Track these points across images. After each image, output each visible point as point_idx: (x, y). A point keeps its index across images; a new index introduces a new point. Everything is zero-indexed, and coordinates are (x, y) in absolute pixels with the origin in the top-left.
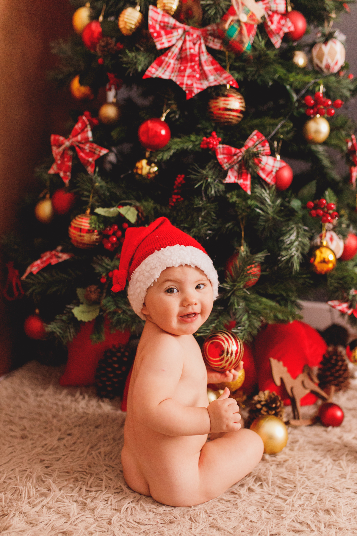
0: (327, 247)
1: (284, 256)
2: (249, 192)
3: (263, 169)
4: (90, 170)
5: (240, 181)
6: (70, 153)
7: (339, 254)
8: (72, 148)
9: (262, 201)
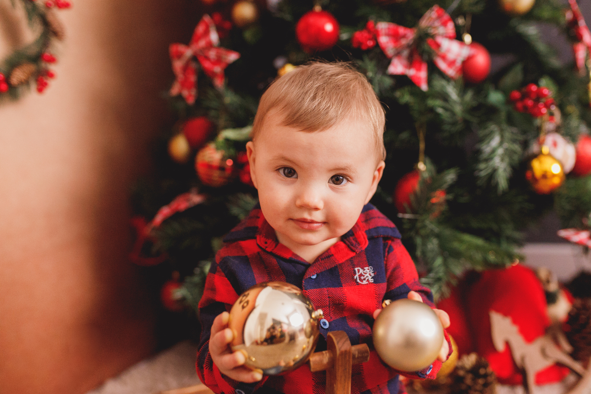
0: (549, 155)
1: (483, 170)
2: (424, 87)
3: (444, 58)
4: (219, 83)
5: (411, 72)
6: (193, 65)
7: (570, 164)
8: (195, 58)
9: (445, 97)
